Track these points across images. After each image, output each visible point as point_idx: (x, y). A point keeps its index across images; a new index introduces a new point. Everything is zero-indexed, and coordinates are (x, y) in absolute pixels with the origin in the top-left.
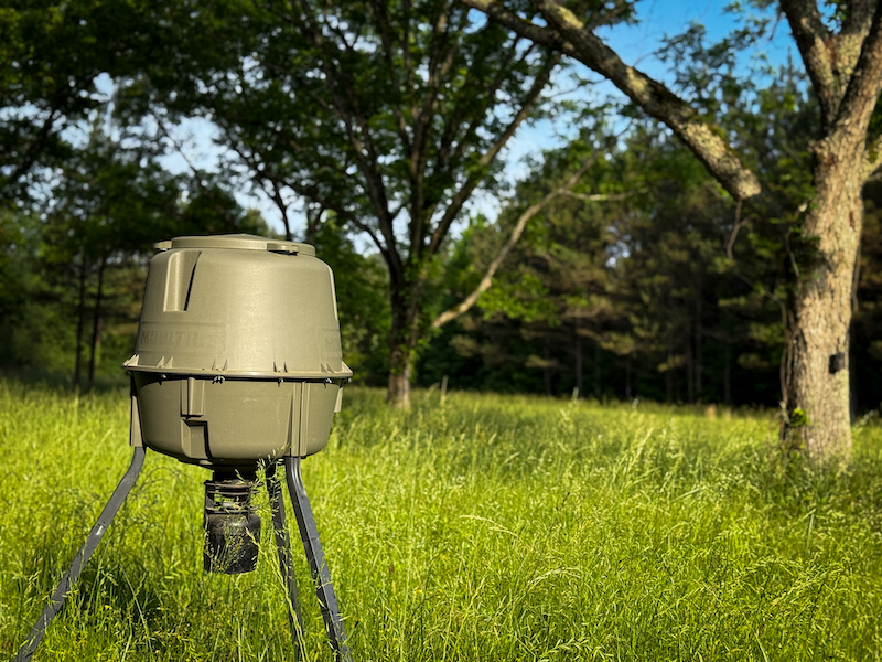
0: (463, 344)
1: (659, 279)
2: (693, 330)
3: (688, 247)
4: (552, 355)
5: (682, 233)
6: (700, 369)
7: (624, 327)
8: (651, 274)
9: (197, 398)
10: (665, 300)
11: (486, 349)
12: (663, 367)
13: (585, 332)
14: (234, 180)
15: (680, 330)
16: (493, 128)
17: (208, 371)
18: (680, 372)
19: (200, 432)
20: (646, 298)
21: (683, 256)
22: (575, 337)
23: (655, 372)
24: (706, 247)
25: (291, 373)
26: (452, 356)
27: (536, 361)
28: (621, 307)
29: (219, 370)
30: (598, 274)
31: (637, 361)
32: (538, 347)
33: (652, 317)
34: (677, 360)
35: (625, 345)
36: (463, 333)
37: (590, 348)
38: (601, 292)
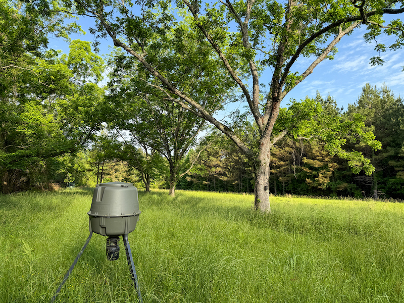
0: (188, 179)
1: (232, 164)
2: (240, 175)
3: (238, 156)
4: (209, 181)
5: (237, 153)
6: (242, 184)
7: (224, 174)
8: (230, 162)
9: (103, 222)
10: (234, 168)
11: (194, 179)
12: (233, 183)
13: (216, 176)
14: (134, 143)
15: (237, 175)
16: (193, 132)
17: (106, 216)
18: (237, 185)
19: (104, 229)
20: (229, 168)
21: (237, 158)
22: (214, 176)
23: (232, 185)
24: (242, 156)
25: (125, 215)
26: (186, 181)
27: (205, 182)
28: (224, 170)
29: (109, 216)
30: (219, 162)
31: (228, 182)
32: (205, 179)
33: (231, 172)
34: (236, 182)
35: (225, 179)
36: (188, 176)
37: (217, 179)
38: (220, 167)
